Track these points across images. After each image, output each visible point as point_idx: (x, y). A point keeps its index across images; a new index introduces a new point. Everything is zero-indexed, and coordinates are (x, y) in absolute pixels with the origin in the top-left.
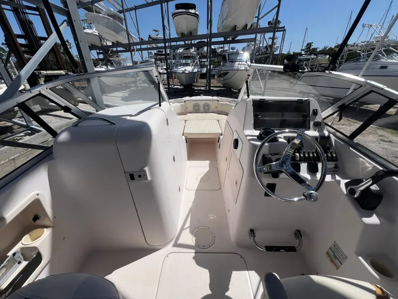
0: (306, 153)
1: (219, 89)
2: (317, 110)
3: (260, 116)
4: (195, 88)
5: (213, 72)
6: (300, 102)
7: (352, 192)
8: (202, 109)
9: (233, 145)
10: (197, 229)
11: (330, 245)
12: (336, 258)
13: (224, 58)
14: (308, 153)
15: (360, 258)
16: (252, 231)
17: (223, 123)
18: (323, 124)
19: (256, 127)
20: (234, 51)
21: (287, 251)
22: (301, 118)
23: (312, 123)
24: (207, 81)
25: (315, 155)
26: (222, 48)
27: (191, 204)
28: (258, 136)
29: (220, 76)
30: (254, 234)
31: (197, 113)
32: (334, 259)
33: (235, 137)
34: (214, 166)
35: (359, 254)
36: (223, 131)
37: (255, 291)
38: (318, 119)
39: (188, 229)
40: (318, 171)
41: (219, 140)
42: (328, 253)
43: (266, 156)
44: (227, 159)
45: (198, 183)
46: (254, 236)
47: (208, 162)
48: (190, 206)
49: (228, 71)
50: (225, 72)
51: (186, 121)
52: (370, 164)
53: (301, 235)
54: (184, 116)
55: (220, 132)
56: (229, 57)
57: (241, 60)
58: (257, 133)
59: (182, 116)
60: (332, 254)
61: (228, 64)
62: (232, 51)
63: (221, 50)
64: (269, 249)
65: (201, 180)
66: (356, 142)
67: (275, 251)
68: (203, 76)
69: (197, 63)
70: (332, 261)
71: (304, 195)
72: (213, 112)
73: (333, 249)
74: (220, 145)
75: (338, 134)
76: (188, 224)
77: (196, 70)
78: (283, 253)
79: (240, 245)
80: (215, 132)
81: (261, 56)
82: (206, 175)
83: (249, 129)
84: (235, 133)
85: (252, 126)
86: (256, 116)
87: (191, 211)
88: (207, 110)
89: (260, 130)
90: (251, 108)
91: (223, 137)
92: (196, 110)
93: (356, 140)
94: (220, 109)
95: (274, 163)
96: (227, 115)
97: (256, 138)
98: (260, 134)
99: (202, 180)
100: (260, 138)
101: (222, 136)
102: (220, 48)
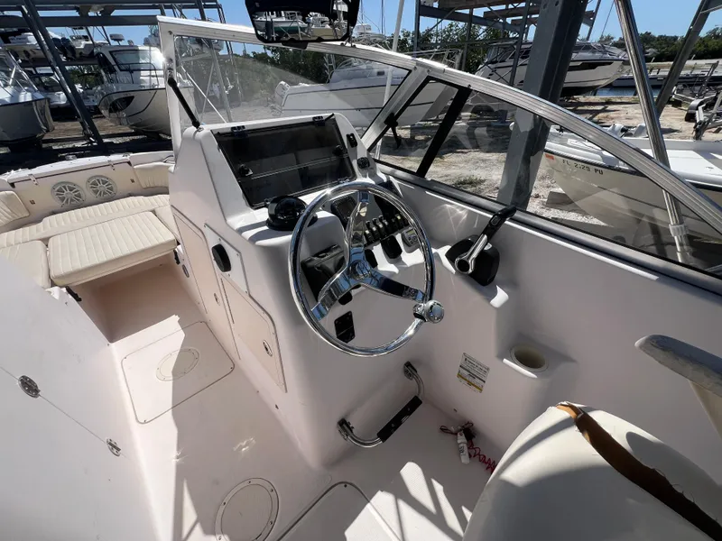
0: (371, 225)
1: (128, 139)
2: (352, 135)
3: (251, 173)
4: (55, 147)
5: (92, 102)
6: (318, 123)
7: (463, 266)
8: (88, 194)
9: (215, 263)
10: (222, 508)
11: (460, 361)
12: (474, 376)
13: (103, 62)
14: (374, 223)
15: (505, 360)
16: (344, 424)
17: (167, 213)
18: (371, 162)
19: (253, 201)
20: (122, 43)
21: (410, 414)
22: (334, 158)
23: (355, 163)
24: (82, 123)
25: (386, 223)
26: (86, 38)
27: (174, 453)
28: (268, 223)
29: (114, 108)
30: (348, 425)
31: (79, 207)
32: (470, 379)
33: (213, 242)
34: (196, 322)
35: (501, 357)
36: (176, 232)
37: (398, 533)
38: (362, 152)
39: (198, 529)
40: (401, 251)
41: (177, 258)
42: (460, 376)
43: (310, 264)
44: (219, 296)
45: (168, 387)
46: (351, 429)
47: (174, 319)
48: (174, 461)
49: (132, 94)
50: (122, 96)
51: (45, 241)
52: (463, 209)
53: (413, 368)
54: (34, 227)
55: (171, 237)
56: (113, 57)
57: (152, 68)
58: (263, 214)
59: (27, 229)
60: (466, 373)
61: (123, 76)
62: (116, 43)
63: (84, 42)
64: (385, 434)
65: (175, 373)
66: (429, 179)
67: (396, 428)
68: (62, 114)
69: (18, 75)
70: (470, 383)
71: (417, 316)
72: (130, 195)
73: (465, 366)
74: (184, 267)
75: (399, 173)
76: (190, 515)
77: (25, 97)
78: (408, 422)
79: (333, 462)
80: (156, 242)
81: (195, 58)
82: (184, 351)
83: (238, 211)
84: (207, 231)
85: (243, 202)
86: (240, 174)
87: (182, 473)
88: (105, 192)
89: (266, 206)
90: (219, 157)
91: (184, 248)
92: (70, 199)
93: (428, 177)
94: (146, 182)
95: (338, 276)
96: (168, 193)
97: (266, 228)
98: (270, 215)
99: (178, 372)
100: (276, 225)
101: (179, 247)
102: (79, 38)
